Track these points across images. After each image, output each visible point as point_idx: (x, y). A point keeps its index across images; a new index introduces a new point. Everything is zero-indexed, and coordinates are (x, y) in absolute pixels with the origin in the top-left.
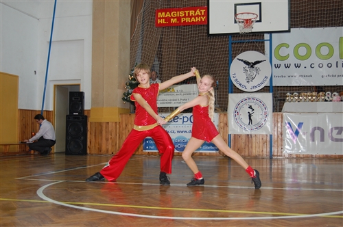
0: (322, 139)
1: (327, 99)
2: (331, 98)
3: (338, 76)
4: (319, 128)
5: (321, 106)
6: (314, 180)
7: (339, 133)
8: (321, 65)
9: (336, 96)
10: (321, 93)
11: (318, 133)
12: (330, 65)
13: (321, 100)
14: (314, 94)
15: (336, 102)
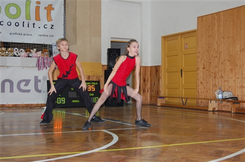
0: (12, 90)
1: (16, 54)
2: (19, 54)
3: (24, 35)
4: (8, 81)
5: (10, 60)
6: (3, 126)
7: (26, 85)
8: (9, 24)
9: (23, 53)
10: (10, 49)
11: (7, 85)
12: (17, 24)
13: (10, 55)
14: (4, 49)
15: (23, 57)
